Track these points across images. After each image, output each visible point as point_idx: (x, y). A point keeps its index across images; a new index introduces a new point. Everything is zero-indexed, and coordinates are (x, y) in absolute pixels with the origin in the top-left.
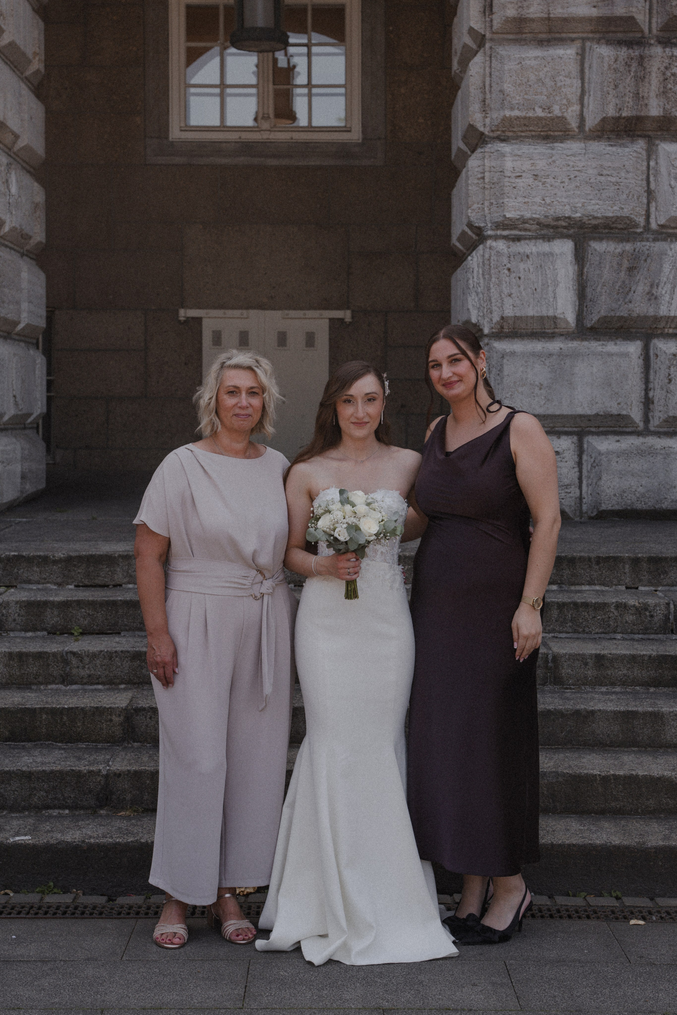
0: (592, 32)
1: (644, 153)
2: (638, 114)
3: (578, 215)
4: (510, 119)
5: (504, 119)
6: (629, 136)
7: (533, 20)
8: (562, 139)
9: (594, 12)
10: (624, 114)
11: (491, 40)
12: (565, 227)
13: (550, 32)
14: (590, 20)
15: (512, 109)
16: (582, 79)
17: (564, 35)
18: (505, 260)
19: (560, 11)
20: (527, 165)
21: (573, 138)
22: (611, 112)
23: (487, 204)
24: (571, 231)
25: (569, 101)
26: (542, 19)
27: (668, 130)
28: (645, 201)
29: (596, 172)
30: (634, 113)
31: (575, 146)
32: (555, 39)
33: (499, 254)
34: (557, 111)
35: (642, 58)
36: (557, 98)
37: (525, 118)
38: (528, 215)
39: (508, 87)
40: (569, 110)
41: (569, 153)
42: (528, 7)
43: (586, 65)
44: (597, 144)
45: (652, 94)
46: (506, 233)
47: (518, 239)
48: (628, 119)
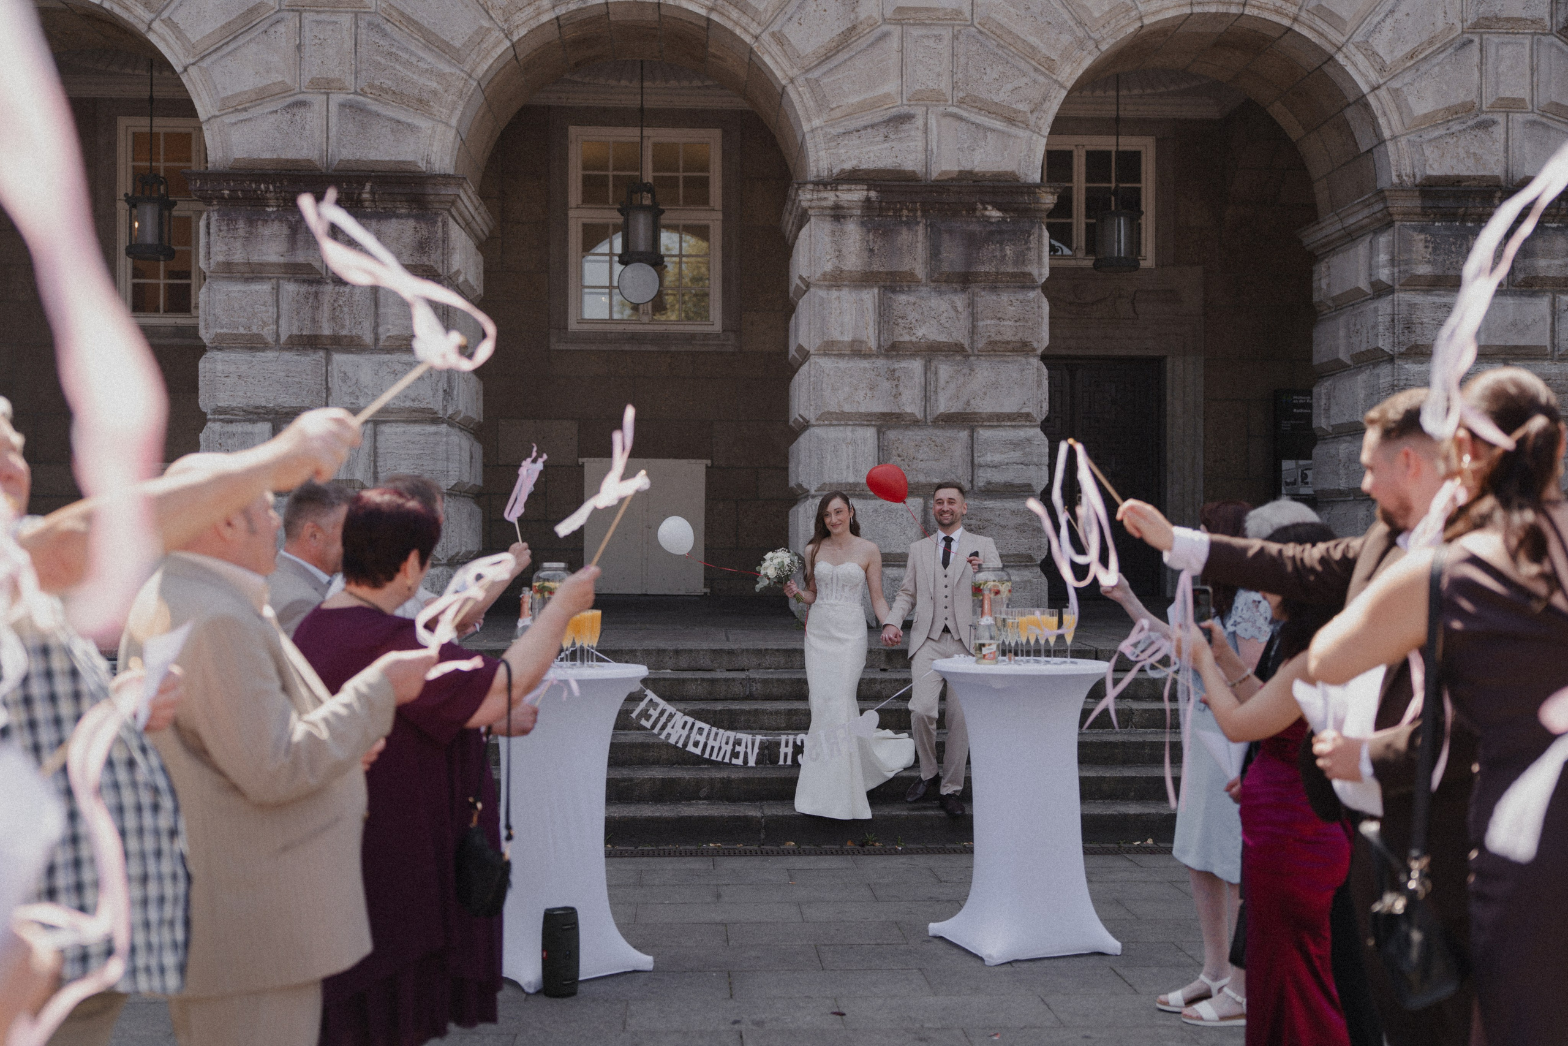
0: (282, 273)
1: (324, 361)
2: (315, 333)
3: (271, 405)
4: (220, 334)
5: (217, 335)
6: (312, 348)
7: (237, 264)
8: (263, 350)
9: (282, 260)
10: (304, 333)
11: (210, 277)
12: (264, 414)
13: (253, 272)
14: (279, 265)
15: (222, 328)
16: (278, 307)
17: (264, 275)
18: (217, 437)
19: (256, 258)
20: (233, 368)
21: (271, 349)
22: (295, 332)
23: (207, 395)
24: (270, 417)
25: (265, 324)
26: (244, 264)
27: (340, 345)
28: (324, 395)
29: (283, 374)
30: (312, 333)
31: (270, 355)
32: (257, 277)
33: (214, 432)
34: (255, 330)
35: (316, 295)
36: (255, 320)
37: (232, 334)
38: (234, 404)
39: (218, 311)
40: (265, 329)
41: (264, 359)
42: (234, 254)
43: (280, 296)
44: (287, 353)
45: (325, 320)
46: (221, 417)
47: (231, 422)
48: (308, 337)
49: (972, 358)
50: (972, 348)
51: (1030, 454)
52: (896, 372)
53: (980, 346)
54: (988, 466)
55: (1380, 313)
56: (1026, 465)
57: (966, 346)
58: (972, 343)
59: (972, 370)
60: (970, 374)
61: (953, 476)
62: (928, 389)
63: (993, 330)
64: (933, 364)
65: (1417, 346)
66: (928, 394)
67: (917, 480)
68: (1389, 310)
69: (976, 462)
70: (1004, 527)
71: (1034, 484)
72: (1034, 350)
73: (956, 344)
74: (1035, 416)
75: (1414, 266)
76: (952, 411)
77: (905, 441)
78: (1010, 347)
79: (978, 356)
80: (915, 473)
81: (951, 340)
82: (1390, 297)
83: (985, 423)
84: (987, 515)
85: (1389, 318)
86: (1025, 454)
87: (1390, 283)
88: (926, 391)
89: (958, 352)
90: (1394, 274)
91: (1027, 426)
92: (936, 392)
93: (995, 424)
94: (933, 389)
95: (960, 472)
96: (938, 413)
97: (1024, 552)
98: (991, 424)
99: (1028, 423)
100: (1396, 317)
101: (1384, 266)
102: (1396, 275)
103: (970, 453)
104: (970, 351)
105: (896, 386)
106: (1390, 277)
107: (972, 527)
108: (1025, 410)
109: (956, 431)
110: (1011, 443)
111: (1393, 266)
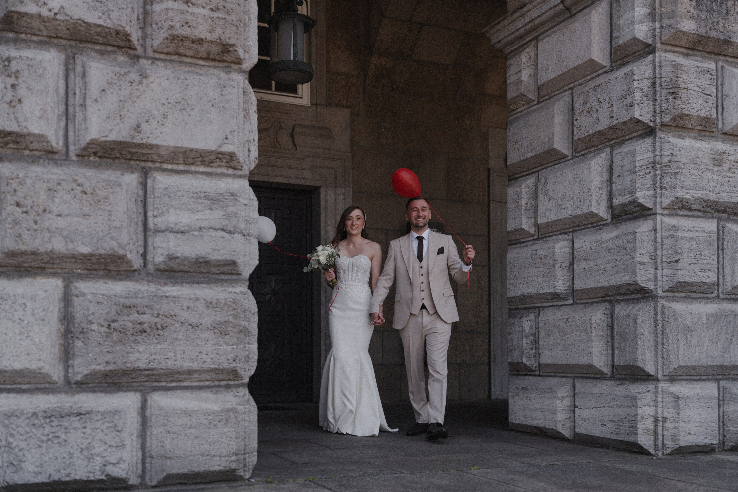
49: (143, 61)
50: (143, 46)
51: (235, 215)
52: (13, 64)
53: (156, 43)
54: (172, 231)
55: (636, 77)
56: (230, 232)
57: (134, 38)
58: (144, 37)
59: (143, 76)
60: (141, 83)
61: (114, 244)
62: (70, 103)
63: (177, 19)
64: (80, 59)
65: (681, 116)
66: (71, 109)
67: (49, 247)
68: (648, 73)
69: (151, 225)
70: (195, 326)
71: (240, 262)
72: (239, 61)
73: (118, 33)
74: (241, 160)
75: (679, 19)
76: (112, 137)
77: (28, 181)
78: (203, 50)
79: (154, 59)
80: (47, 235)
81: (109, 24)
82: (650, 58)
83: (165, 166)
84: (166, 308)
85: (647, 83)
86: (228, 216)
87: (650, 41)
88: (67, 105)
89: (120, 47)
90: (654, 30)
91: (229, 175)
92: (83, 106)
93: (181, 167)
94: (78, 100)
95: (125, 238)
96: (88, 139)
97: (226, 365)
98: (175, 167)
99: (231, 171)
100: (658, 81)
101: (641, 22)
102: (658, 30)
103: (141, 210)
104: (140, 51)
105: (13, 86)
106: (650, 35)
107: (145, 326)
108: (227, 148)
109: (118, 173)
110: (206, 198)
111: (654, 21)
